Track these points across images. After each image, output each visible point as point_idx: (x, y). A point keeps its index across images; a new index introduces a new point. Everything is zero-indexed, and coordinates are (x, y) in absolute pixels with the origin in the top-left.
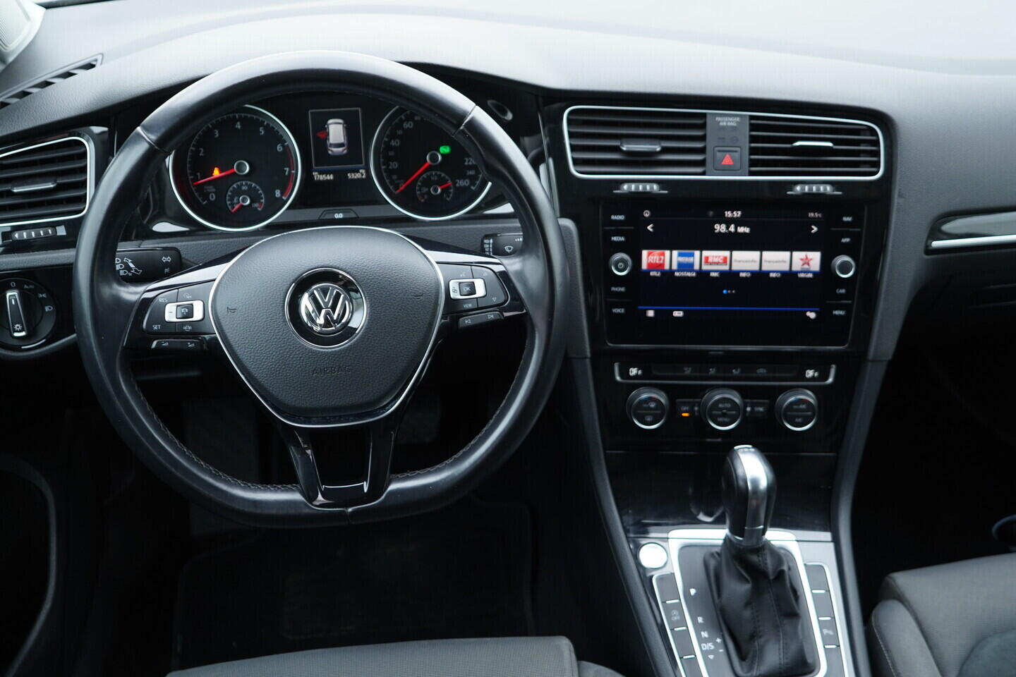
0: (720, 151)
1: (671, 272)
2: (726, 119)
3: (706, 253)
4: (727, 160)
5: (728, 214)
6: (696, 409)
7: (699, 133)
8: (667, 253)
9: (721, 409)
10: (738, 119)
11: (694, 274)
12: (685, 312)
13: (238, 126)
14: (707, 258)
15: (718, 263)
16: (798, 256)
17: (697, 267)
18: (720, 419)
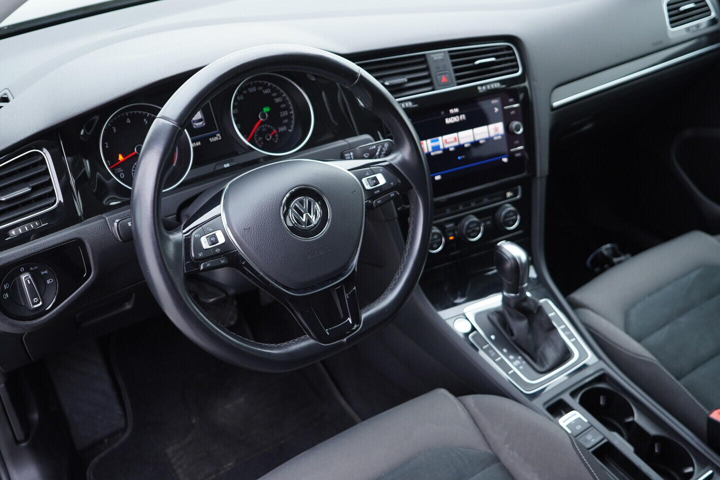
0: (439, 75)
1: (429, 154)
2: (436, 55)
3: (445, 137)
4: (444, 79)
5: (451, 111)
6: (456, 232)
7: (423, 66)
8: (425, 142)
9: (471, 228)
10: (442, 54)
12: (442, 175)
13: (129, 121)
14: (446, 140)
16: (492, 127)
18: (472, 234)
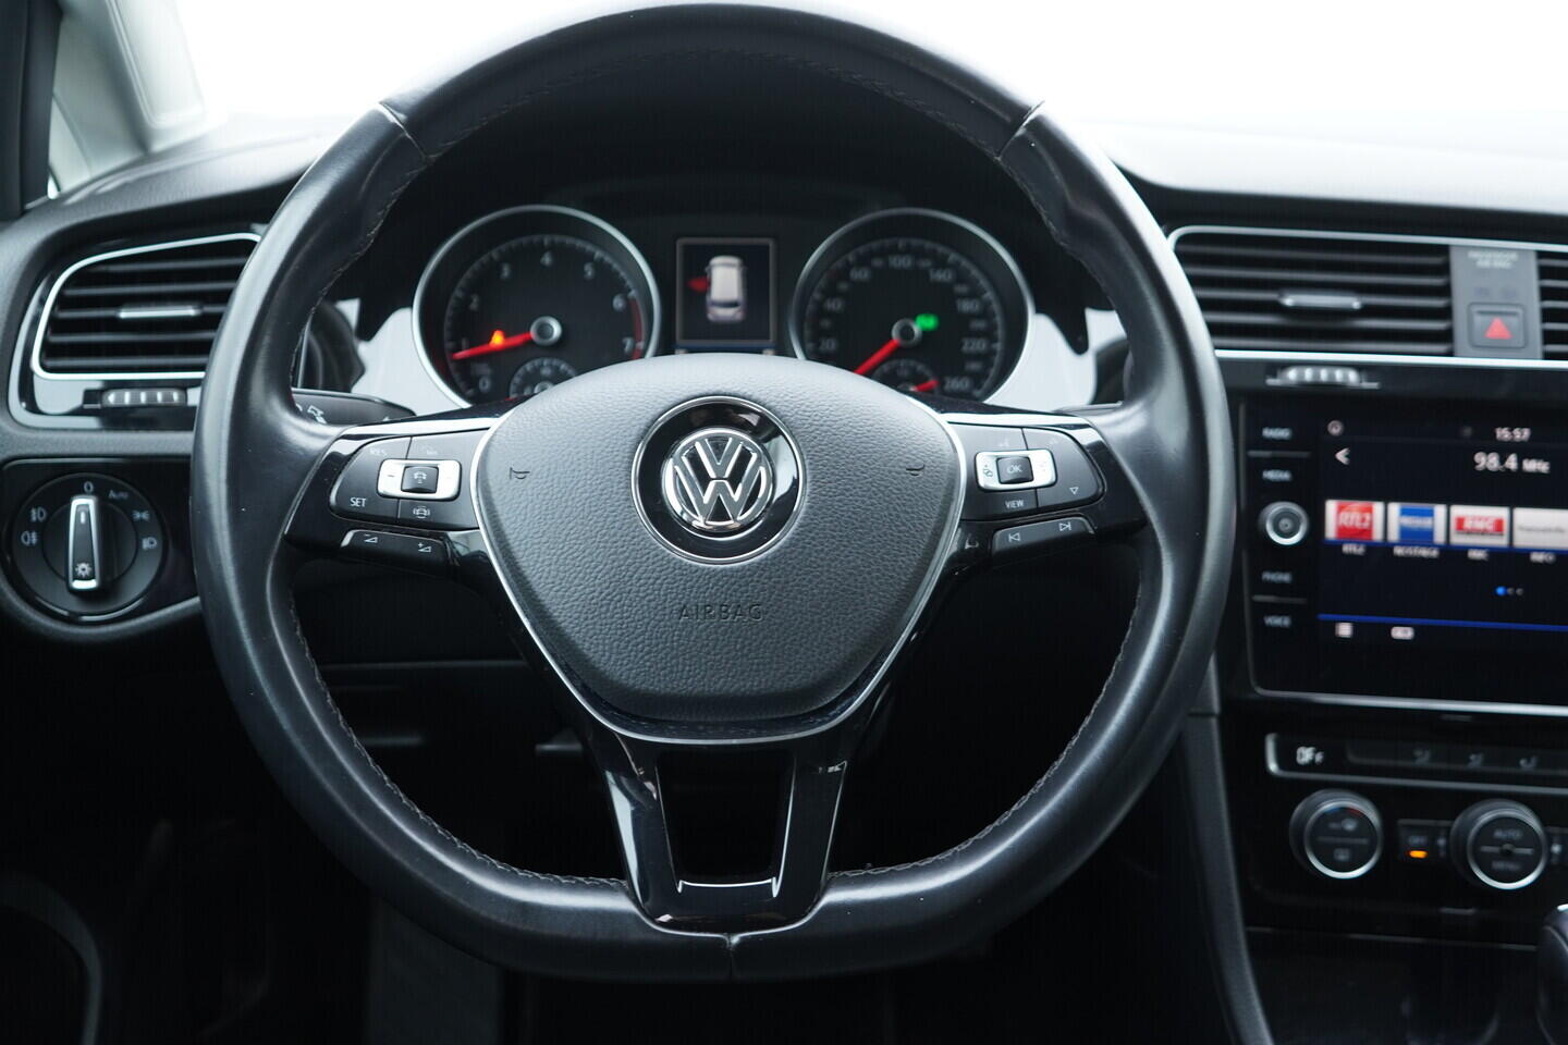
1: (1386, 547)
2: (1489, 255)
3: (1458, 511)
4: (1497, 327)
5: (1503, 434)
6: (1442, 842)
7: (1436, 281)
8: (1378, 507)
9: (1500, 842)
10: (1514, 256)
11: (1434, 553)
12: (1417, 629)
13: (547, 260)
14: (1460, 521)
15: (1484, 532)
17: (1439, 538)
18: (1499, 865)
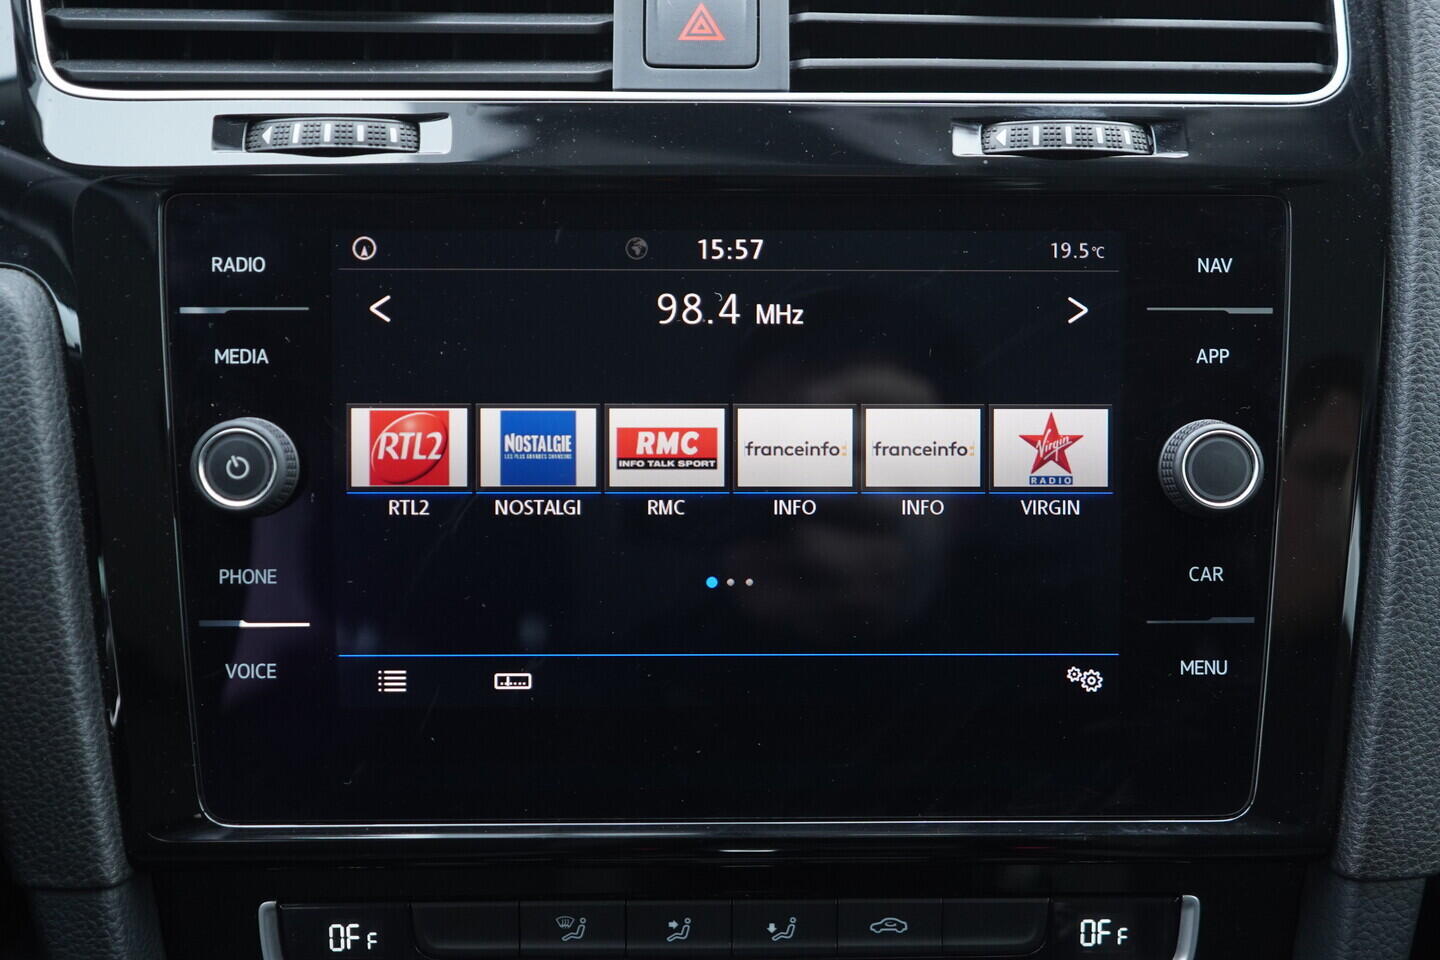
1: (477, 498)
3: (621, 418)
5: (712, 248)
8: (458, 417)
14: (629, 436)
15: (675, 460)
16: (1015, 423)
17: (586, 476)
